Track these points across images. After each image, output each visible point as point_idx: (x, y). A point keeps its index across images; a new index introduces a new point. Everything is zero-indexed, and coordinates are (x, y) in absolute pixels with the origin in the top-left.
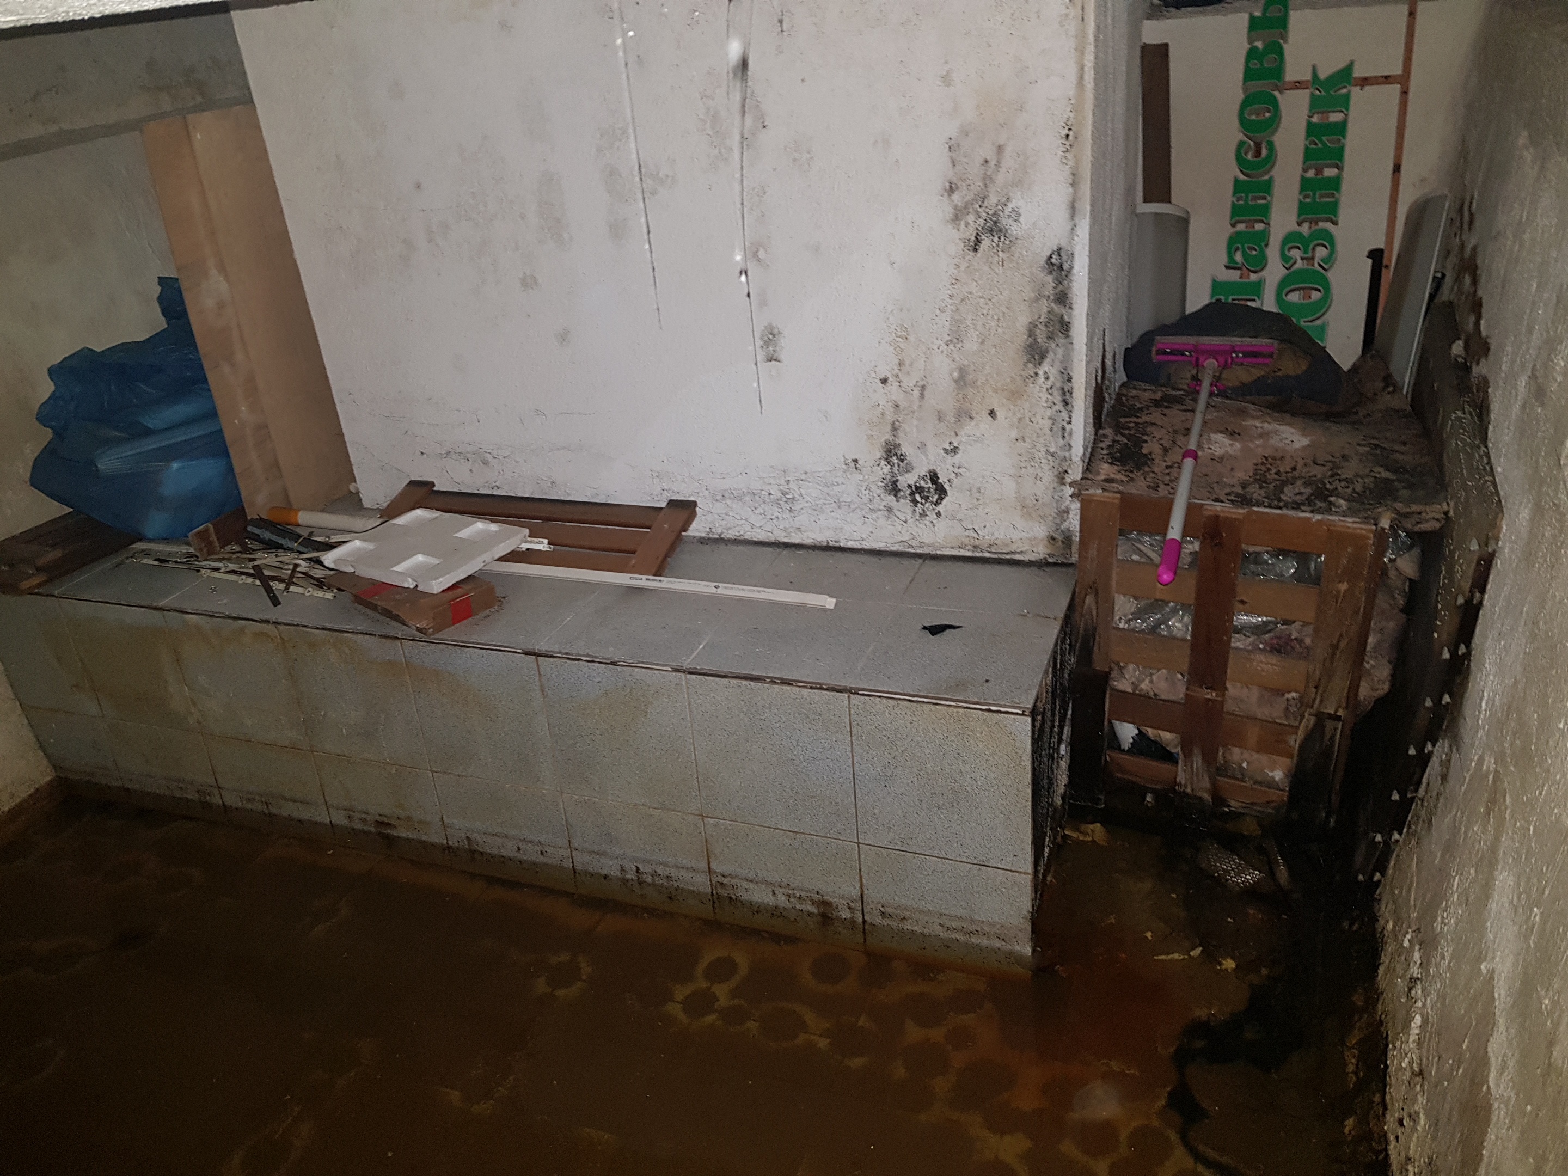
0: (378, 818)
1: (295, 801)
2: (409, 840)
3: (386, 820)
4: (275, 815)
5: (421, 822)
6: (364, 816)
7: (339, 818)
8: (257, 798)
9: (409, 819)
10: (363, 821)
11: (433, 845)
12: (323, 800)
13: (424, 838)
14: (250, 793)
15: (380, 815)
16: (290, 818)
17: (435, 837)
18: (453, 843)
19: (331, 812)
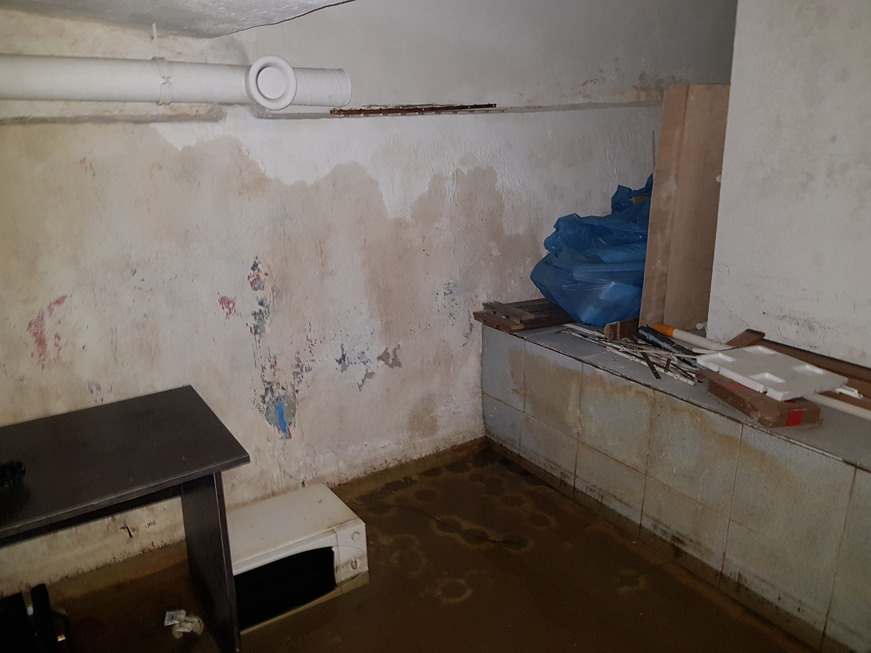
0: (676, 534)
1: (621, 501)
2: (693, 558)
3: (681, 538)
4: (605, 505)
5: (708, 550)
6: (665, 529)
7: (647, 524)
8: (597, 490)
9: (699, 544)
10: (665, 533)
11: (710, 568)
12: (641, 509)
13: (705, 560)
14: (595, 486)
15: (678, 533)
16: (613, 511)
17: (715, 563)
18: (727, 573)
19: (643, 518)
